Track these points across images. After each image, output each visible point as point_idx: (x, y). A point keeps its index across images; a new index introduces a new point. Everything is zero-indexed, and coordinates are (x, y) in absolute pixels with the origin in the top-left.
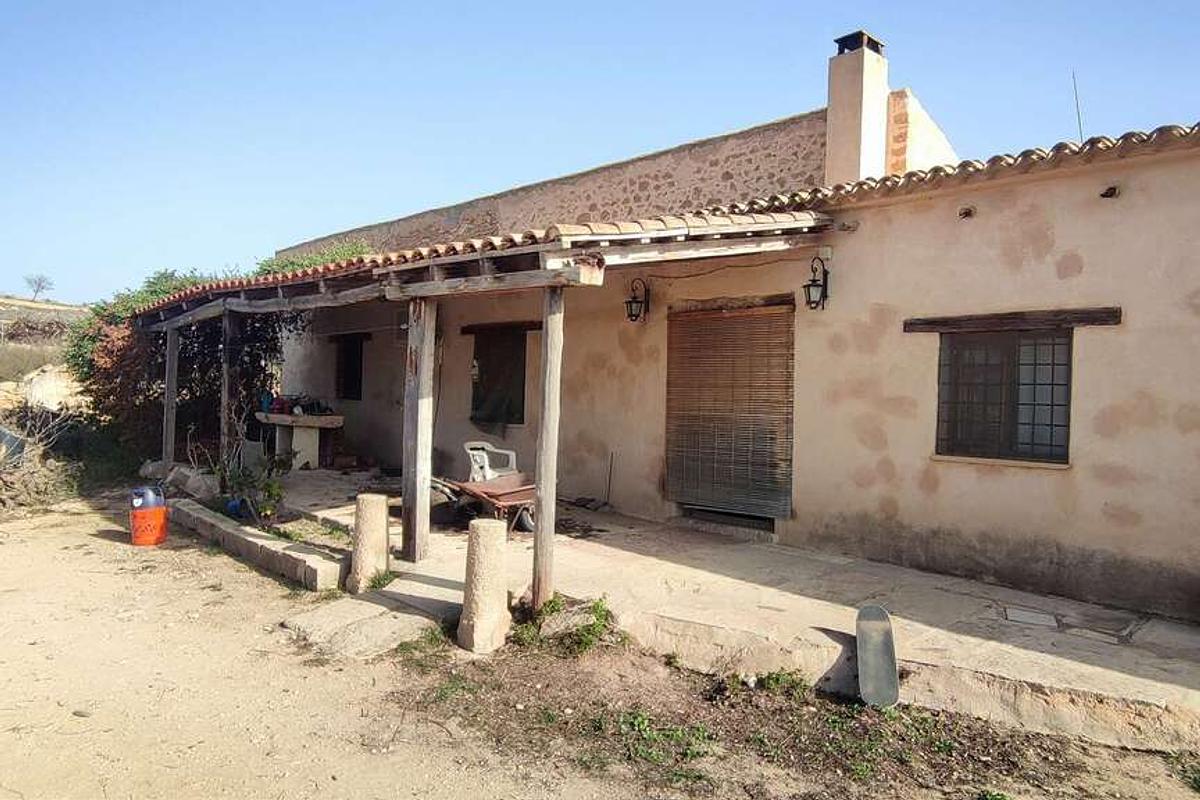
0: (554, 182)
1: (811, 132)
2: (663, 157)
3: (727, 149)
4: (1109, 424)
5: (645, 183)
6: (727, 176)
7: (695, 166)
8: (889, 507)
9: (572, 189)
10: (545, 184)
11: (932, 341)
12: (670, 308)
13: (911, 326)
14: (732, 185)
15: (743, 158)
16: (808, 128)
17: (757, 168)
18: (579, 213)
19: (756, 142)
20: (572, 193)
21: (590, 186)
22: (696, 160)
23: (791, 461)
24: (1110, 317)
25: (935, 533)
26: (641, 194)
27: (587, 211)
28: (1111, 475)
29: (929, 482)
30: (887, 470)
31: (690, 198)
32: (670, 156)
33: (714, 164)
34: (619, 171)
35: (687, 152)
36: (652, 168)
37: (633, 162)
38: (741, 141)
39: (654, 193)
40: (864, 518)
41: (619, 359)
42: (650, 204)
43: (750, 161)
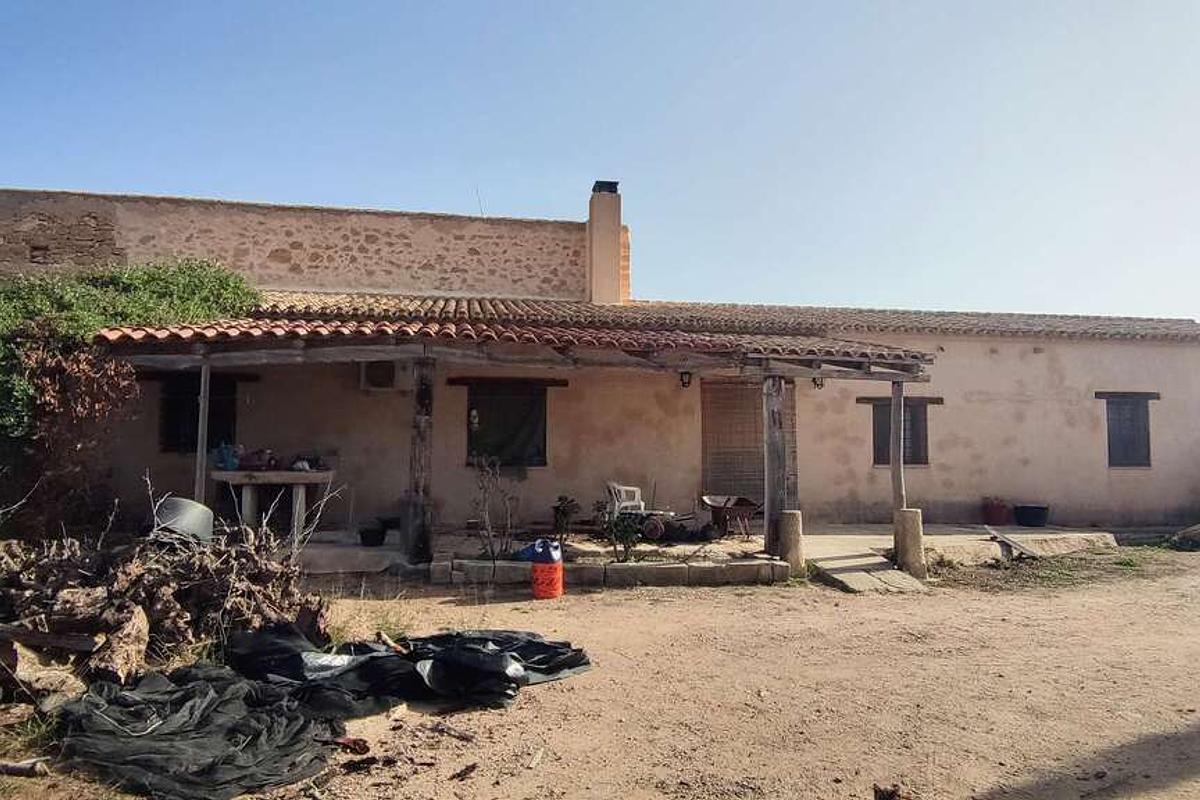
0: (231, 206)
1: (554, 236)
2: (397, 219)
3: (473, 230)
4: (941, 447)
5: (372, 236)
6: (473, 251)
7: (438, 235)
8: (853, 494)
9: (262, 219)
10: (212, 204)
11: (869, 408)
12: (702, 379)
13: (859, 400)
14: (479, 261)
15: (491, 241)
16: (552, 232)
17: (505, 252)
18: (274, 246)
19: (503, 230)
20: (261, 223)
21: (292, 222)
22: (440, 230)
23: (796, 475)
24: (939, 401)
25: (876, 504)
26: (368, 246)
27: (286, 247)
28: (944, 467)
29: (872, 479)
30: (852, 475)
31: (432, 262)
32: (406, 218)
33: (461, 238)
34: (338, 218)
35: (428, 221)
36: (383, 225)
37: (358, 213)
39: (386, 249)
40: (839, 502)
41: (656, 413)
42: (381, 259)
43: (497, 244)
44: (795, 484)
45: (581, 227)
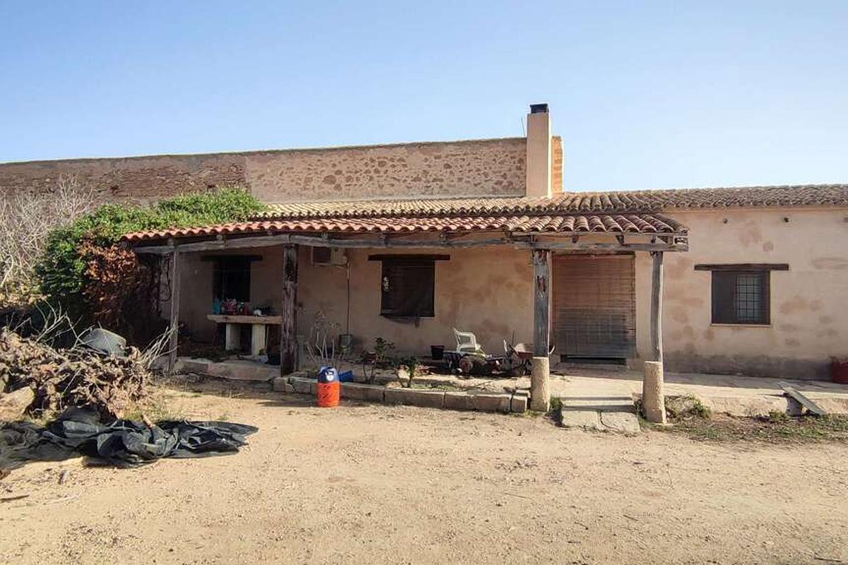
0: (302, 151)
1: (504, 149)
2: (398, 149)
3: (447, 150)
4: (786, 309)
5: (382, 162)
6: (447, 166)
7: (423, 157)
8: (690, 347)
9: (319, 158)
10: (293, 151)
11: (708, 274)
13: (697, 267)
14: (451, 172)
15: (459, 157)
16: (502, 147)
17: (469, 164)
18: (325, 174)
19: (469, 150)
20: (319, 160)
21: (336, 158)
22: (424, 154)
23: (635, 330)
24: (784, 267)
25: (714, 357)
26: (379, 168)
27: (333, 174)
28: (785, 328)
29: (709, 335)
30: (689, 331)
31: (420, 176)
32: (403, 148)
33: (439, 157)
34: (363, 152)
35: (417, 147)
36: (390, 154)
37: (373, 147)
38: (457, 147)
39: (391, 170)
40: (678, 353)
41: (516, 278)
42: (387, 176)
43: (464, 160)
44: (634, 338)
45: (524, 141)
